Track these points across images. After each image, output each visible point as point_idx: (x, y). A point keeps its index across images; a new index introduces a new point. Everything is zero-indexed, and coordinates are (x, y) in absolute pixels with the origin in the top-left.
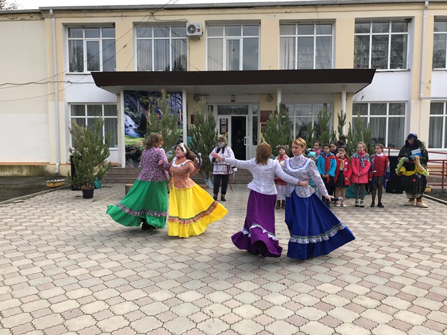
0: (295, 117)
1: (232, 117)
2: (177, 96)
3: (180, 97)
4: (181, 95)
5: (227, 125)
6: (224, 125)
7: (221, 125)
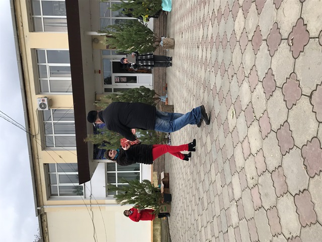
0: (111, 18)
1: (113, 72)
5: (120, 77)
6: (120, 79)
7: (120, 82)
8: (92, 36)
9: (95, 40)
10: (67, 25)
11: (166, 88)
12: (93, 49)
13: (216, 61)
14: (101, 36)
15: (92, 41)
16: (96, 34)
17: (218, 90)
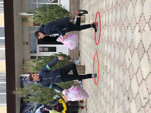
0: (37, 3)
1: (38, 44)
2: (23, 80)
3: (24, 78)
4: (23, 77)
5: (43, 47)
6: (43, 49)
7: (43, 51)
8: (22, 16)
9: (24, 19)
10: (3, 8)
11: (79, 54)
12: (23, 26)
13: (116, 20)
14: (29, 16)
15: (22, 20)
16: (25, 14)
17: (118, 41)
